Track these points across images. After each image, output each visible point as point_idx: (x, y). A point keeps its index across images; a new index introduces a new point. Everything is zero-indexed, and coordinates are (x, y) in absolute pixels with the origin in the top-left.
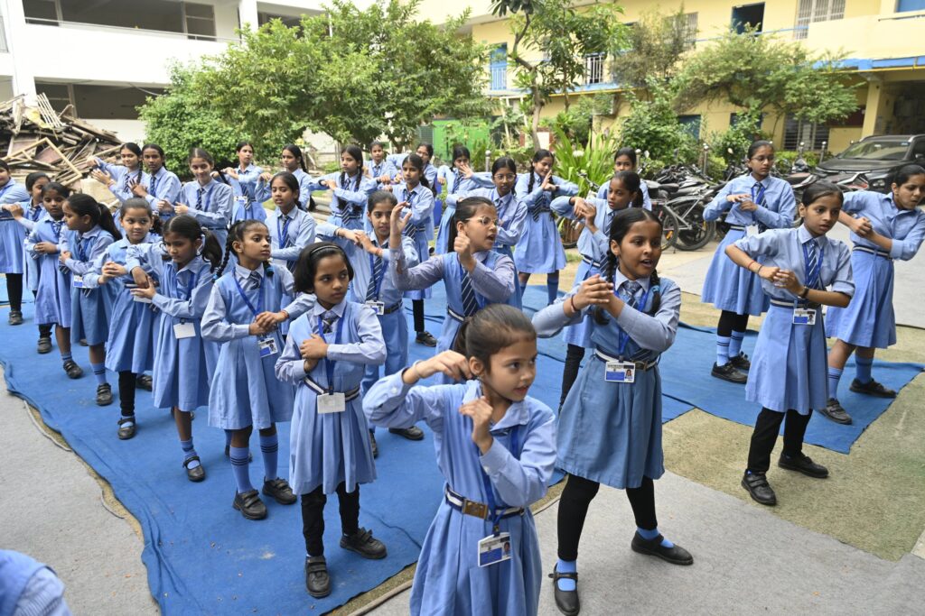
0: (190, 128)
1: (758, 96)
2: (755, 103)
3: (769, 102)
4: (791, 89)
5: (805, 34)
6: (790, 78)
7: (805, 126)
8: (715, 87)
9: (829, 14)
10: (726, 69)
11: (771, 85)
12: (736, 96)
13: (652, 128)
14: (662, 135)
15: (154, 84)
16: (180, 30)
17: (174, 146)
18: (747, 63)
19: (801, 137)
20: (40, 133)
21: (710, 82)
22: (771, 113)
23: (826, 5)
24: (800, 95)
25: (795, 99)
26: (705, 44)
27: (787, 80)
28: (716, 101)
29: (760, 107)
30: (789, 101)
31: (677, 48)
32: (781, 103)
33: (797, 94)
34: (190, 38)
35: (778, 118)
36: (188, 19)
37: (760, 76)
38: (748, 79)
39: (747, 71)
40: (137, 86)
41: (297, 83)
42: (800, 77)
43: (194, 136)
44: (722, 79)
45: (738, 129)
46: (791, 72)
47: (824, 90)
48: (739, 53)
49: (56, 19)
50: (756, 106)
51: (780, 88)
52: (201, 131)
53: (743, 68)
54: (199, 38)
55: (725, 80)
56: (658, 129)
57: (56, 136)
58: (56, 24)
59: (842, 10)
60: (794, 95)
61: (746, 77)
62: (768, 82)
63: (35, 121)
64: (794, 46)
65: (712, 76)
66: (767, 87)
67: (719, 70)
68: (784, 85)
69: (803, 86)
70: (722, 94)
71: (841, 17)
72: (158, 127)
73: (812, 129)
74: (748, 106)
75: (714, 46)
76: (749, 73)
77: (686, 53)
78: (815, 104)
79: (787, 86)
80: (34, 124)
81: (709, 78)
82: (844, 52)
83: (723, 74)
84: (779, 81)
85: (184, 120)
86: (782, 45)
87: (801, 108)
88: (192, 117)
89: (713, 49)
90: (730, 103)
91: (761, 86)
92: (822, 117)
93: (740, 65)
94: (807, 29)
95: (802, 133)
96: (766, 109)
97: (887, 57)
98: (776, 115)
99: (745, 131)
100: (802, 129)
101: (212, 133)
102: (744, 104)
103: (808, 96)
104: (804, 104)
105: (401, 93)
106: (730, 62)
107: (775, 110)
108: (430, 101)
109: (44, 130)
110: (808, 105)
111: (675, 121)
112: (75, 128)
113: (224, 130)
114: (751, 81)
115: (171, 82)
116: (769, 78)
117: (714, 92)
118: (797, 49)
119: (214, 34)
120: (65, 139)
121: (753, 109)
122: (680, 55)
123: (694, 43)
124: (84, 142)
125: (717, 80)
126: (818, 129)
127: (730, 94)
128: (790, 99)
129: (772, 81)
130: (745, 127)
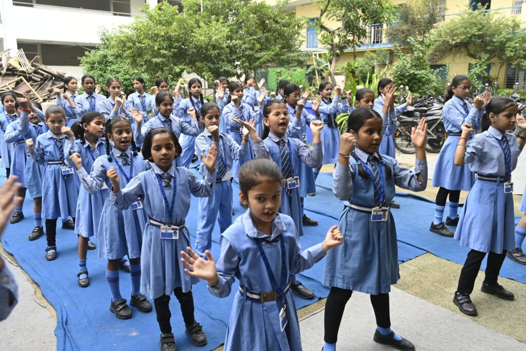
0: (111, 71)
1: (487, 52)
2: (485, 56)
3: (495, 56)
4: (509, 47)
5: (519, 11)
6: (509, 40)
7: (520, 72)
8: (457, 46)
10: (464, 33)
11: (496, 44)
12: (472, 52)
13: (412, 72)
14: (419, 76)
15: (91, 43)
16: (108, 9)
17: (101, 82)
18: (479, 30)
19: (518, 80)
20: (18, 73)
21: (454, 42)
22: (496, 64)
24: (515, 51)
25: (512, 54)
26: (451, 17)
27: (507, 41)
28: (458, 55)
29: (488, 59)
30: (508, 55)
31: (432, 20)
32: (503, 57)
33: (514, 50)
34: (114, 14)
35: (501, 67)
36: (113, 2)
37: (488, 38)
38: (480, 40)
39: (478, 35)
40: (80, 45)
41: (178, 42)
42: (516, 39)
44: (462, 40)
45: (472, 73)
46: (510, 36)
48: (474, 23)
49: (32, 3)
50: (486, 58)
51: (502, 47)
52: (118, 73)
53: (477, 33)
54: (120, 15)
55: (465, 41)
56: (416, 73)
57: (28, 75)
58: (32, 6)
60: (511, 51)
61: (479, 39)
62: (494, 42)
63: (15, 66)
64: (511, 19)
65: (455, 38)
66: (493, 46)
67: (460, 34)
68: (505, 44)
69: (518, 45)
70: (462, 50)
72: (91, 70)
74: (480, 58)
75: (457, 19)
76: (480, 36)
77: (438, 23)
79: (507, 45)
80: (15, 68)
81: (453, 40)
83: (463, 37)
84: (501, 42)
85: (108, 66)
86: (503, 18)
87: (516, 60)
88: (112, 64)
89: (457, 21)
90: (468, 57)
91: (489, 45)
93: (474, 31)
94: (521, 8)
95: (518, 77)
96: (492, 60)
98: (500, 65)
99: (477, 75)
100: (518, 74)
101: (125, 74)
102: (477, 57)
103: (521, 51)
104: (519, 57)
105: (246, 48)
106: (468, 29)
107: (499, 61)
108: (264, 53)
109: (21, 72)
110: (522, 58)
111: (428, 67)
112: (39, 71)
113: (133, 72)
114: (482, 42)
115: (100, 42)
116: (494, 40)
117: (457, 49)
118: (514, 21)
119: (129, 12)
120: (33, 77)
121: (483, 60)
122: (434, 25)
123: (443, 17)
124: (45, 79)
125: (458, 41)
127: (468, 50)
128: (509, 54)
129: (497, 42)
130: (477, 72)
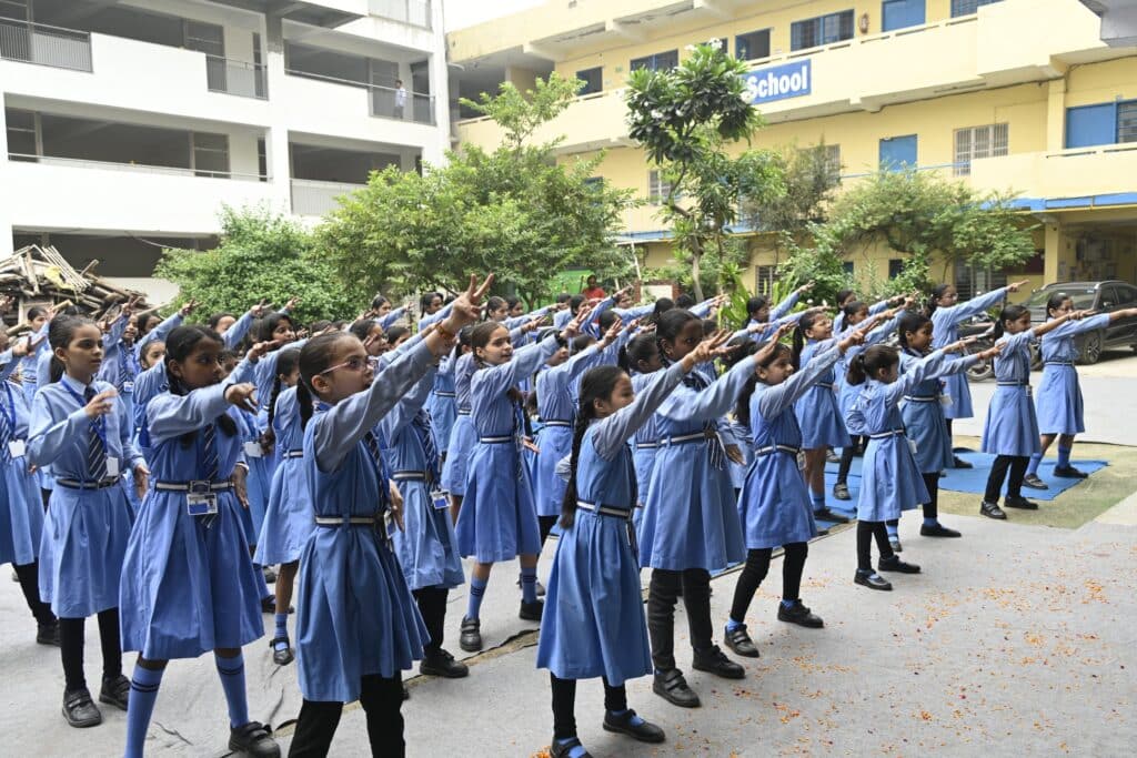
0: (255, 286)
1: (922, 241)
2: (920, 249)
3: (936, 247)
4: (959, 233)
5: (967, 171)
6: (959, 220)
7: (978, 274)
8: (872, 230)
9: (991, 149)
10: (885, 211)
11: (936, 228)
12: (897, 241)
13: (818, 278)
14: (830, 284)
16: (184, 165)
17: (233, 308)
18: (907, 204)
19: (975, 286)
20: (59, 294)
21: (867, 226)
22: (937, 260)
23: (987, 138)
24: (970, 239)
25: (965, 244)
26: (856, 182)
27: (953, 223)
28: (872, 247)
29: (926, 253)
30: (958, 246)
31: (821, 185)
32: (949, 248)
33: (966, 238)
34: (197, 174)
35: (947, 265)
36: (197, 152)
37: (922, 218)
38: (909, 222)
39: (906, 213)
40: (135, 235)
42: (968, 220)
43: (261, 295)
44: (881, 221)
45: (906, 277)
46: (958, 214)
47: (996, 233)
48: (895, 193)
49: (35, 154)
50: (922, 251)
51: (947, 232)
52: (267, 288)
53: (903, 211)
54: (216, 176)
55: (884, 223)
56: (825, 279)
57: (77, 298)
58: (34, 160)
59: (1005, 144)
60: (963, 239)
61: (907, 219)
62: (933, 225)
63: (53, 280)
64: (957, 186)
65: (869, 218)
66: (931, 230)
67: (876, 212)
68: (952, 227)
69: (972, 229)
70: (878, 238)
71: (1005, 152)
72: (210, 285)
73: (986, 277)
74: (912, 252)
75: (867, 186)
76: (909, 216)
77: (830, 190)
78: (988, 249)
79: (955, 230)
80: (51, 284)
81: (865, 222)
82: (1014, 191)
83: (882, 217)
84: (945, 224)
85: (246, 276)
86: (944, 184)
87: (972, 253)
88: (255, 273)
89: (865, 188)
90: (891, 249)
91: (924, 229)
92: (997, 263)
93: (899, 206)
94: (968, 166)
95: (975, 282)
96: (932, 254)
97: (1062, 196)
98: (945, 262)
99: (915, 280)
100: (975, 277)
101: (281, 292)
102: (907, 249)
103: (979, 240)
104: (977, 250)
106: (888, 203)
107: (943, 256)
109: (63, 291)
110: (981, 250)
111: (842, 271)
112: (98, 289)
113: (298, 287)
114: (912, 224)
116: (933, 221)
117: (870, 236)
118: (961, 190)
119: (227, 169)
120: (85, 301)
121: (919, 255)
122: (825, 194)
123: (839, 180)
124: (107, 305)
125: (875, 223)
126: (993, 276)
127: (890, 238)
128: (959, 244)
129: (937, 224)
130: (914, 275)
